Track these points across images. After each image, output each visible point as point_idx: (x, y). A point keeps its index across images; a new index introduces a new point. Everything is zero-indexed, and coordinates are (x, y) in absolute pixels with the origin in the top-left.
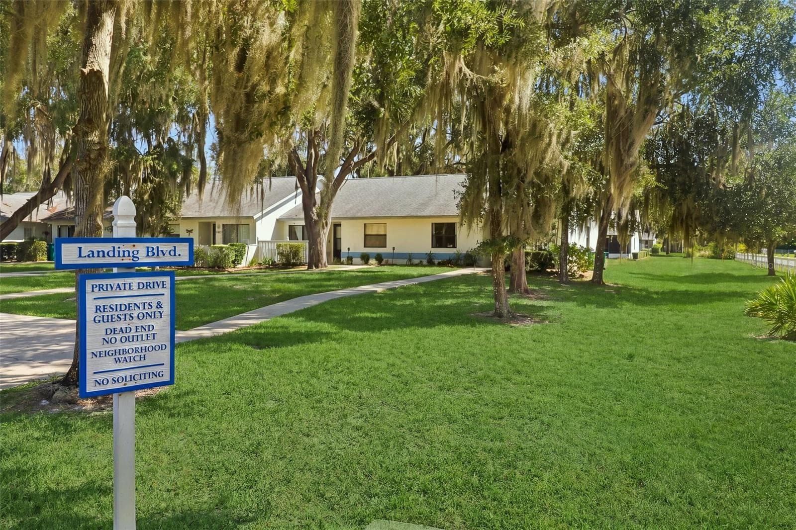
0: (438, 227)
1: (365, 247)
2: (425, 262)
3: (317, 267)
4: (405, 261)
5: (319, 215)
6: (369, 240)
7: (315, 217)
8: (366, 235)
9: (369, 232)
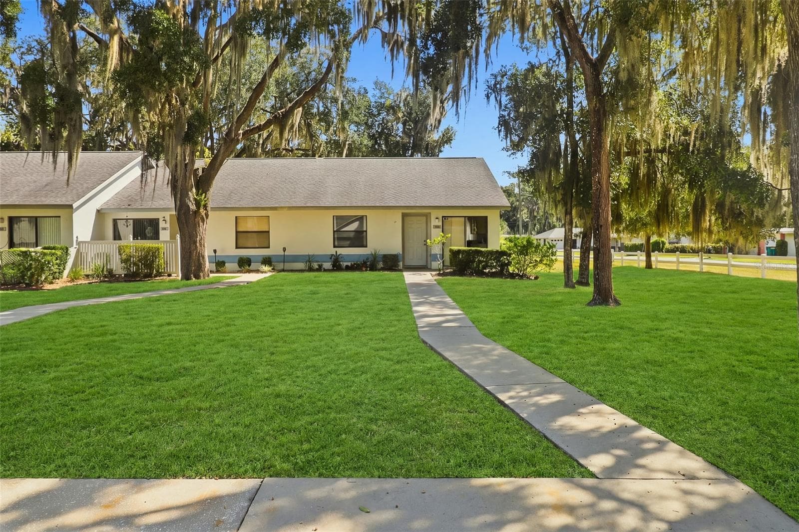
0: (341, 221)
1: (237, 247)
2: (328, 265)
3: (197, 277)
4: (301, 265)
5: (198, 203)
6: (241, 238)
7: (193, 207)
8: (237, 232)
9: (240, 229)
